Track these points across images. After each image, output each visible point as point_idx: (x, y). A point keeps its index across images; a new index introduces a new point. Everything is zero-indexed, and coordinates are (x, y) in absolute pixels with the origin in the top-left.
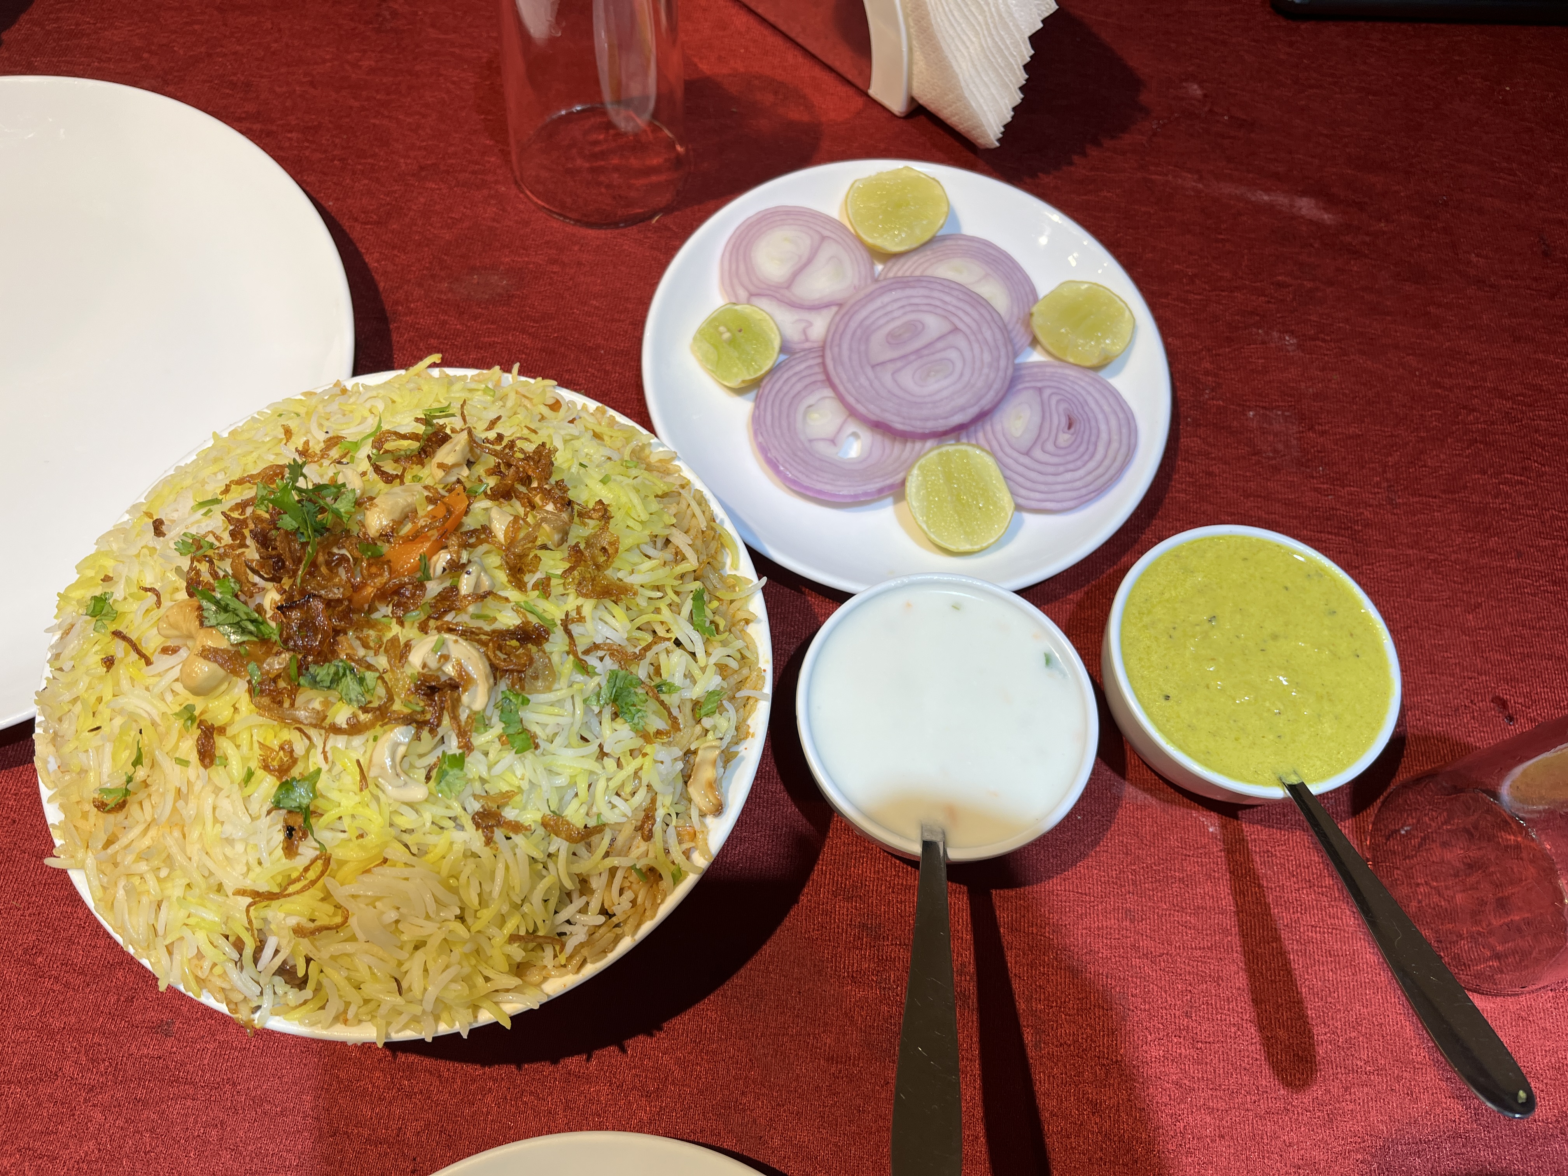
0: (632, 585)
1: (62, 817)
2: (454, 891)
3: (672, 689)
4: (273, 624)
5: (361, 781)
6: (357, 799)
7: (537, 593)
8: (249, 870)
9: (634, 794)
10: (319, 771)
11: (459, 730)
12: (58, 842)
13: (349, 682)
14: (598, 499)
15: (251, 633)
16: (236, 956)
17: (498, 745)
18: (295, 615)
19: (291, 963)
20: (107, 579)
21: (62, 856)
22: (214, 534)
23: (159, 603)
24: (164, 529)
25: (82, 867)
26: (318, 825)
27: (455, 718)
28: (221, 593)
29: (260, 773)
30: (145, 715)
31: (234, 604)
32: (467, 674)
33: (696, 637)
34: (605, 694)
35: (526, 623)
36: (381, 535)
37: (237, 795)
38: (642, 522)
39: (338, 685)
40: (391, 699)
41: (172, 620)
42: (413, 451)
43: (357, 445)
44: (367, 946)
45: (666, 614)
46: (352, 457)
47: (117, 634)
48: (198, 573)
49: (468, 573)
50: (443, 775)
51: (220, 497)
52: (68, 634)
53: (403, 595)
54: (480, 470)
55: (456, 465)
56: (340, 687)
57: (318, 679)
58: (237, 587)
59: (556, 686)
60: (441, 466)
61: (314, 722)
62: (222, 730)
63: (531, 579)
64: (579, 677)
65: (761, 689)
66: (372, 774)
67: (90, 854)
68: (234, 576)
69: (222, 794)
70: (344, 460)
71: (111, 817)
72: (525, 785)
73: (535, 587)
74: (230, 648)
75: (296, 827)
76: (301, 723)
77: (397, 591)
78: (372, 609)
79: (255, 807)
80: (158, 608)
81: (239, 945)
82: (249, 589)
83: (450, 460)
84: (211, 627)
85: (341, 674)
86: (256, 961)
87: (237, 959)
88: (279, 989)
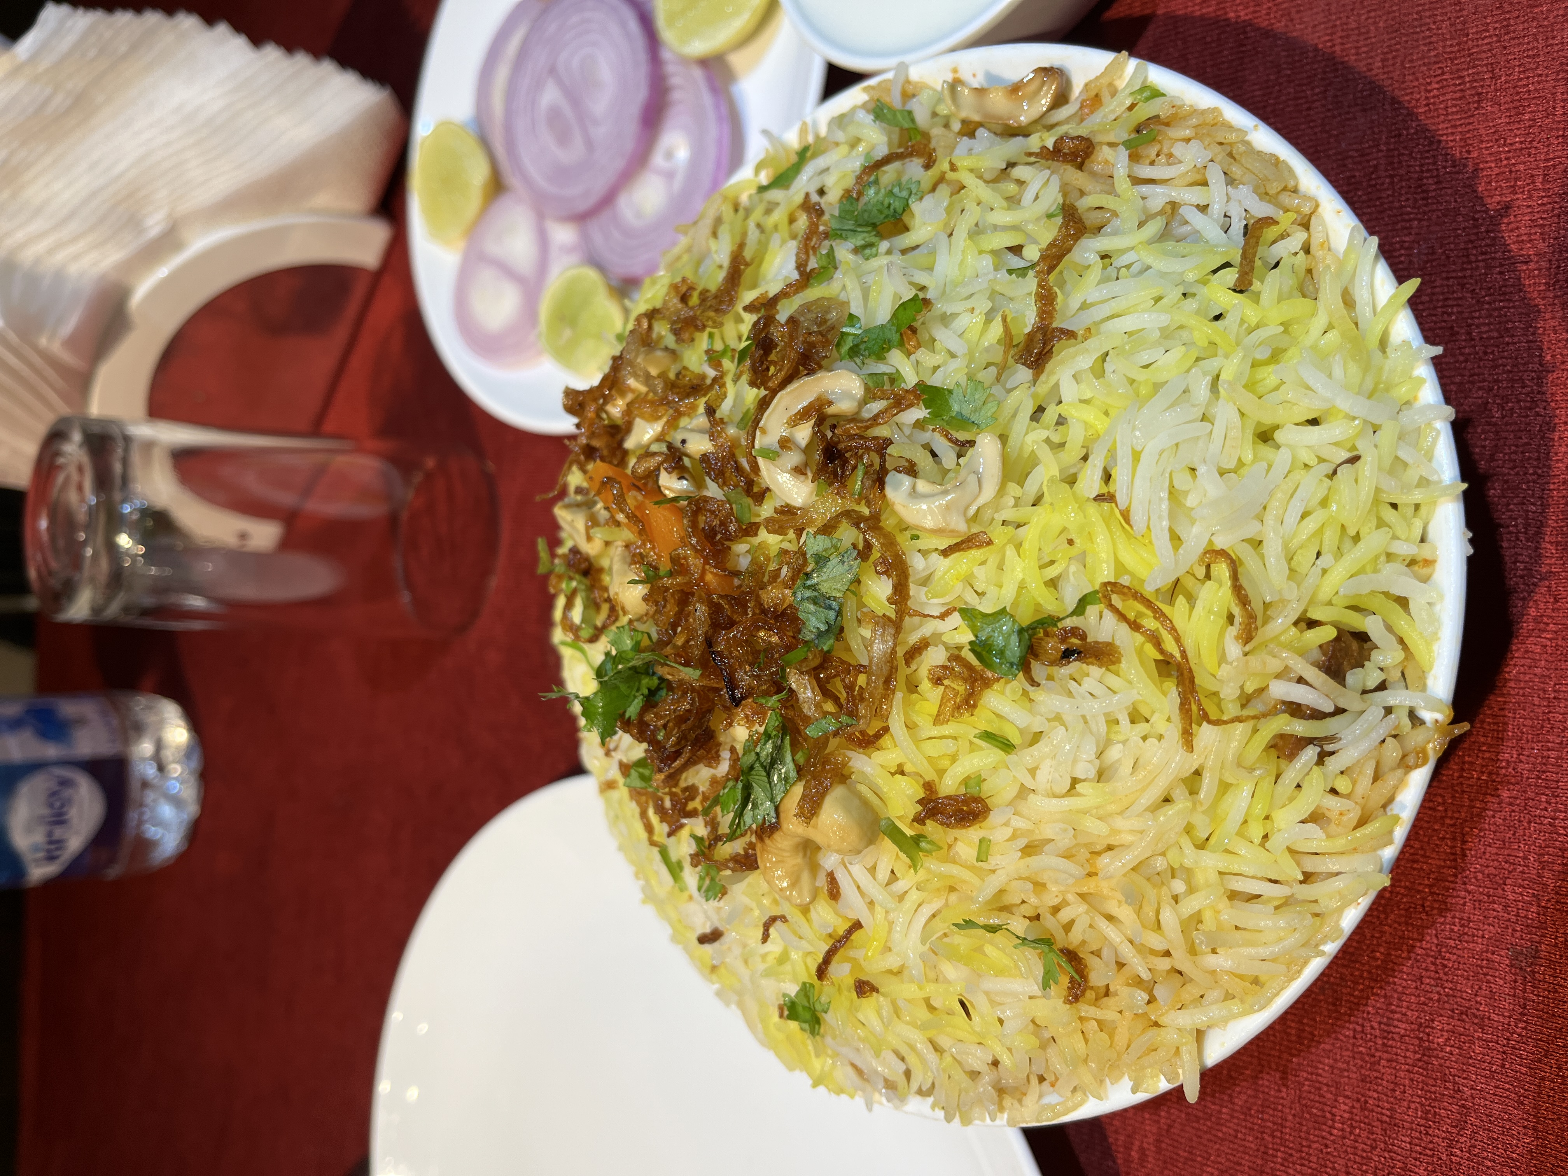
0: (731, 254)
5: (975, 547)
6: (1009, 553)
7: (724, 362)
8: (1155, 735)
11: (893, 408)
12: (1160, 1083)
13: (824, 583)
15: (778, 748)
16: (1312, 751)
17: (921, 354)
24: (709, 930)
26: (1050, 609)
27: (878, 420)
29: (983, 719)
32: (808, 407)
33: (810, 168)
34: (862, 239)
37: (1025, 757)
40: (847, 513)
42: (580, 582)
44: (1270, 519)
47: (821, 973)
48: (732, 858)
49: (684, 442)
50: (963, 422)
52: (864, 1072)
56: (836, 594)
57: (823, 628)
58: (730, 784)
59: (842, 296)
60: (588, 535)
61: (893, 634)
62: (929, 787)
63: (711, 374)
64: (836, 277)
66: (961, 526)
69: (1029, 783)
71: (1094, 974)
75: (1065, 648)
76: (893, 651)
77: (709, 535)
78: (735, 570)
80: (784, 917)
81: (1292, 748)
84: (778, 813)
85: (815, 593)
86: (1318, 715)
87: (1318, 749)
88: (1373, 679)
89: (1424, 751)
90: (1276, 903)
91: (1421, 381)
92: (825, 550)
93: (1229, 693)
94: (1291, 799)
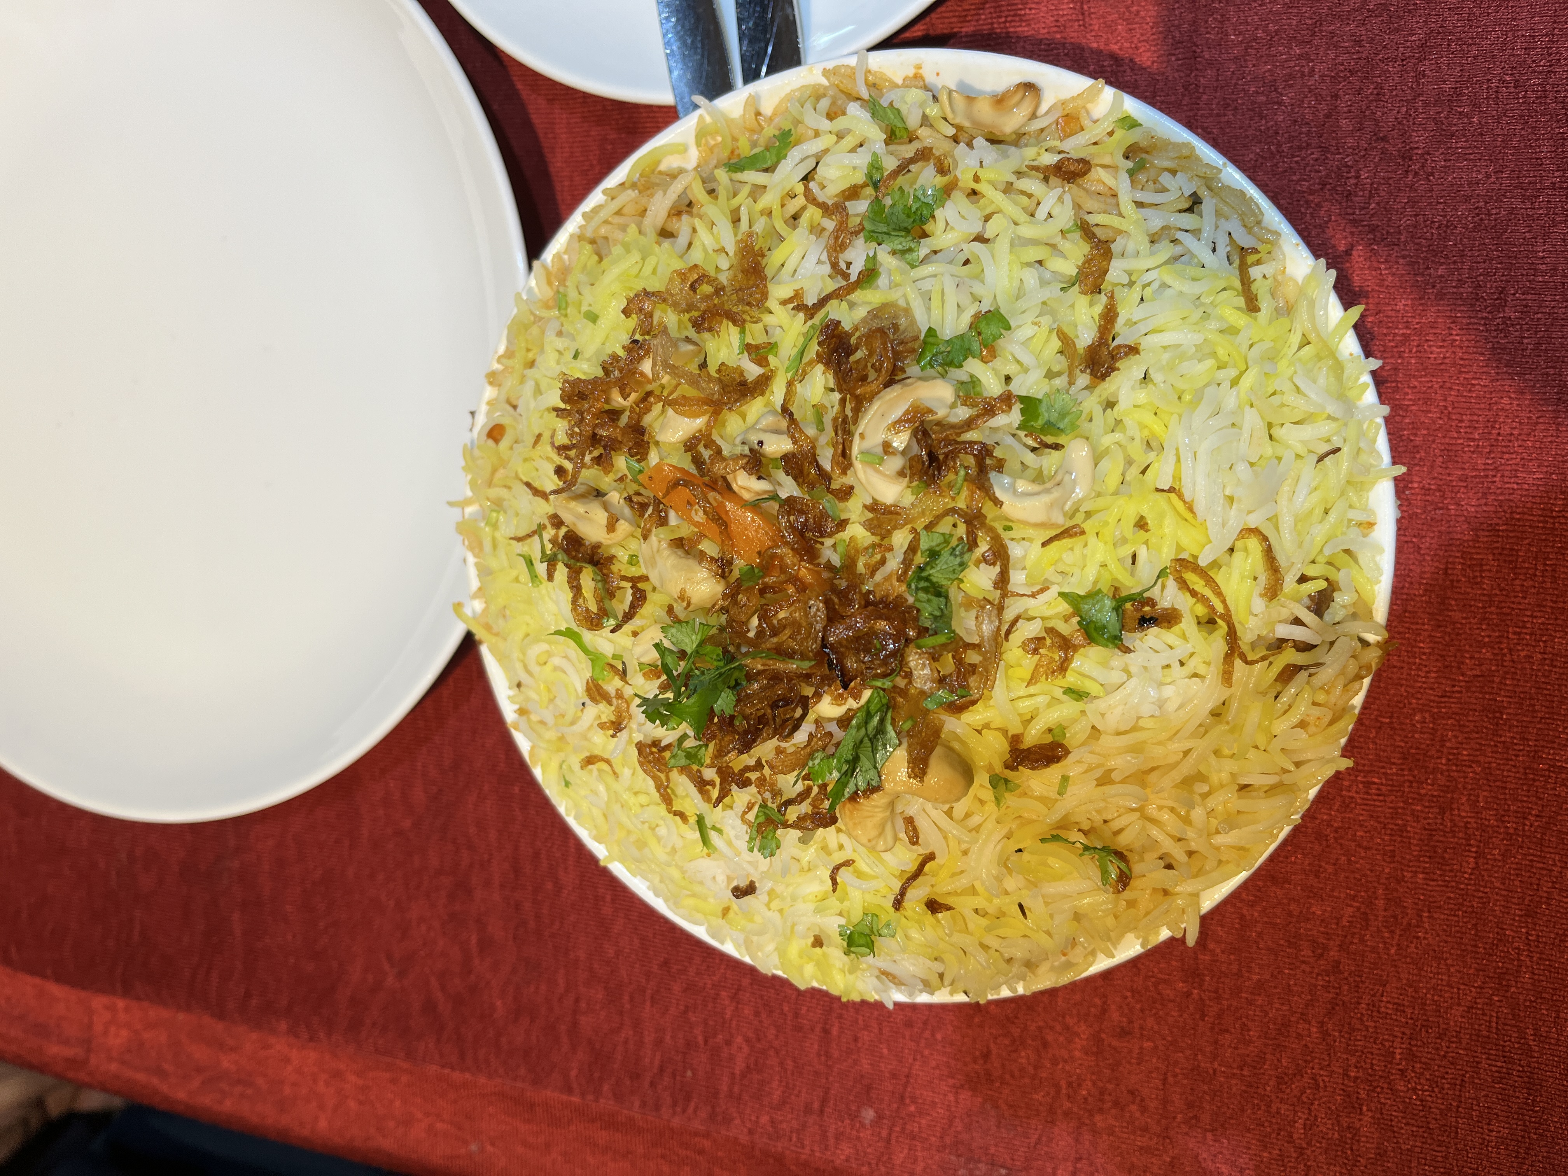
0: (738, 242)
1: (1130, 936)
2: (1199, 395)
3: (875, 165)
4: (867, 694)
5: (1071, 536)
6: (1092, 539)
7: (771, 358)
8: (1195, 675)
9: (1030, 196)
10: (1062, 595)
11: (983, 415)
12: (1165, 934)
13: (937, 574)
14: (623, 316)
15: (882, 721)
16: (1304, 674)
17: (997, 363)
18: (851, 663)
19: (1307, 601)
20: (818, 942)
21: (1183, 926)
22: (745, 813)
23: (848, 863)
24: (743, 884)
25: (1196, 896)
26: (1131, 585)
27: (969, 424)
28: (831, 773)
29: (1071, 679)
30: (999, 847)
31: (846, 751)
32: (907, 412)
33: (795, 154)
34: (899, 243)
35: (820, 358)
36: (723, 576)
37: (1100, 705)
38: (644, 259)
39: (941, 586)
40: (953, 511)
41: (873, 833)
42: (595, 573)
43: (594, 657)
44: (1282, 502)
45: (769, 200)
46: (615, 657)
47: (898, 904)
48: (801, 819)
49: (761, 443)
50: (1051, 427)
51: (693, 820)
52: (894, 977)
53: (804, 524)
54: (606, 481)
55: (606, 507)
56: (944, 582)
57: (938, 613)
58: (819, 755)
59: (902, 303)
60: (611, 527)
61: (995, 612)
62: (1015, 740)
63: (753, 371)
64: (882, 281)
65: (852, 68)
66: (1059, 519)
67: (1178, 889)
68: (804, 765)
69: (1100, 725)
70: (620, 667)
71: (1137, 868)
72: (1046, 320)
73: (762, 361)
74: (905, 745)
75: (1139, 615)
76: (999, 629)
77: (801, 533)
78: (829, 566)
79: (1116, 677)
80: (853, 861)
81: (1289, 674)
82: (820, 739)
83: (601, 517)
84: (880, 777)
85: (926, 584)
86: (1310, 648)
87: (1308, 673)
88: (1340, 615)
89: (1369, 665)
91: (1365, 386)
92: (938, 545)
94: (1285, 712)
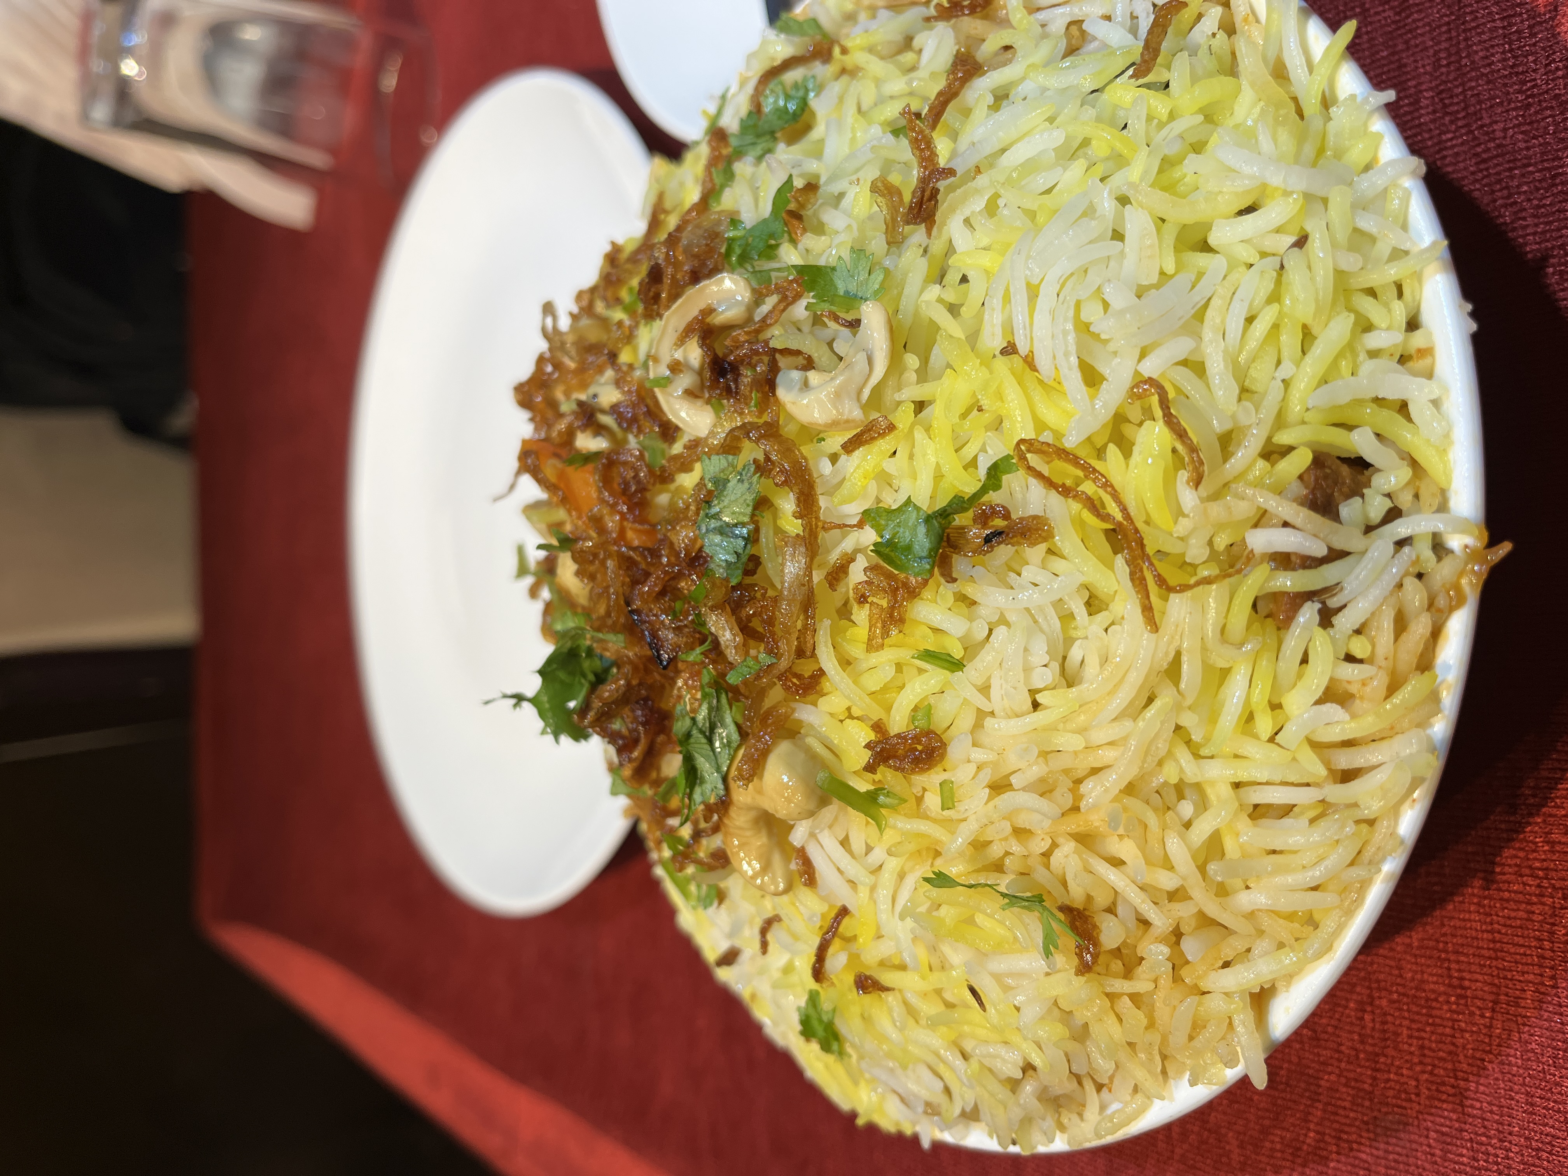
6: (919, 437)
15: (716, 709)
23: (777, 917)
27: (765, 320)
29: (919, 635)
32: (694, 320)
34: (762, 149)
37: (973, 672)
44: (1208, 334)
50: (850, 301)
57: (732, 559)
62: (878, 728)
69: (987, 707)
71: (1109, 934)
75: (985, 528)
84: (725, 784)
85: (718, 523)
86: (1310, 563)
87: (1318, 606)
88: (1377, 507)
89: (1457, 588)
90: (1312, 814)
91: (1379, 136)
92: (723, 471)
93: (1196, 552)
94: (1300, 676)
